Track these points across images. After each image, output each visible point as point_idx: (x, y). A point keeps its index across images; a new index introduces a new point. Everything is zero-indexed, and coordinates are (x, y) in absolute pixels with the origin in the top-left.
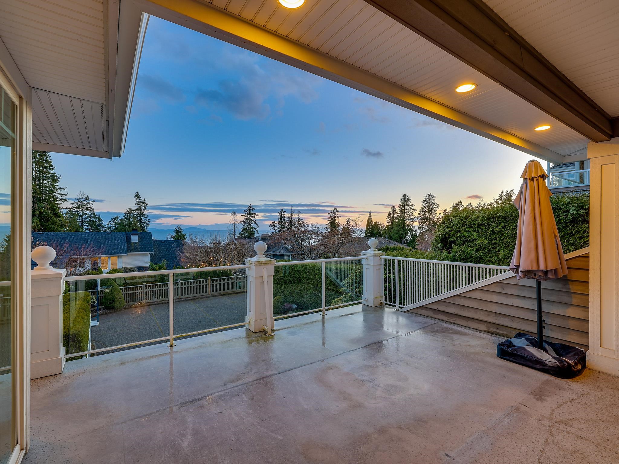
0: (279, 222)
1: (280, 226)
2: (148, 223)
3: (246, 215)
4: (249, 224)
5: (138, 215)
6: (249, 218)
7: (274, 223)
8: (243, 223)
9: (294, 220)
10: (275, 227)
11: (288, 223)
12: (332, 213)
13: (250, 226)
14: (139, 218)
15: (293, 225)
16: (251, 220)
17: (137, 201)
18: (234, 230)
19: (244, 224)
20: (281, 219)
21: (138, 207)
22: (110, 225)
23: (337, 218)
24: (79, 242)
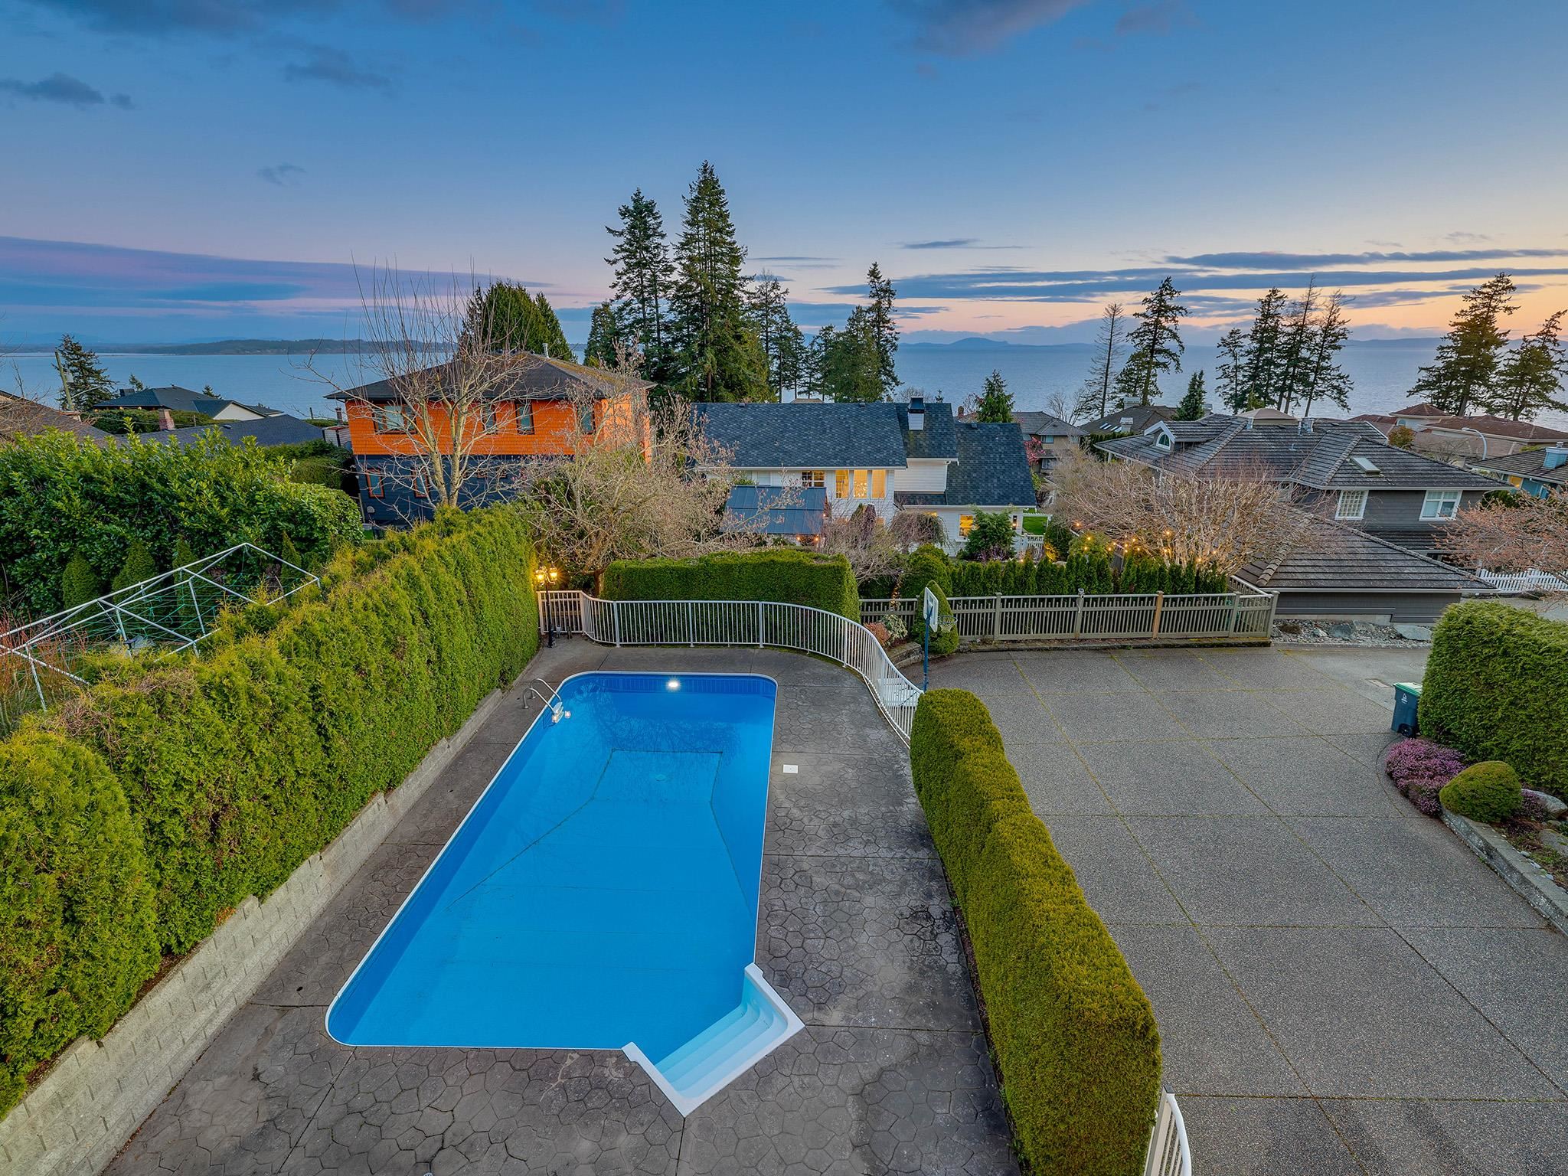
0: (1257, 331)
1: (1258, 345)
2: (894, 341)
3: (1149, 313)
4: (1155, 340)
5: (873, 321)
6: (1157, 322)
7: (1236, 336)
8: (1137, 337)
9: (1312, 323)
10: (1236, 346)
11: (1289, 335)
13: (1156, 347)
14: (876, 329)
15: (1304, 343)
16: (1164, 328)
17: (873, 287)
18: (1109, 359)
19: (1137, 341)
20: (1266, 323)
21: (875, 302)
22: (816, 347)
23: (1498, 314)
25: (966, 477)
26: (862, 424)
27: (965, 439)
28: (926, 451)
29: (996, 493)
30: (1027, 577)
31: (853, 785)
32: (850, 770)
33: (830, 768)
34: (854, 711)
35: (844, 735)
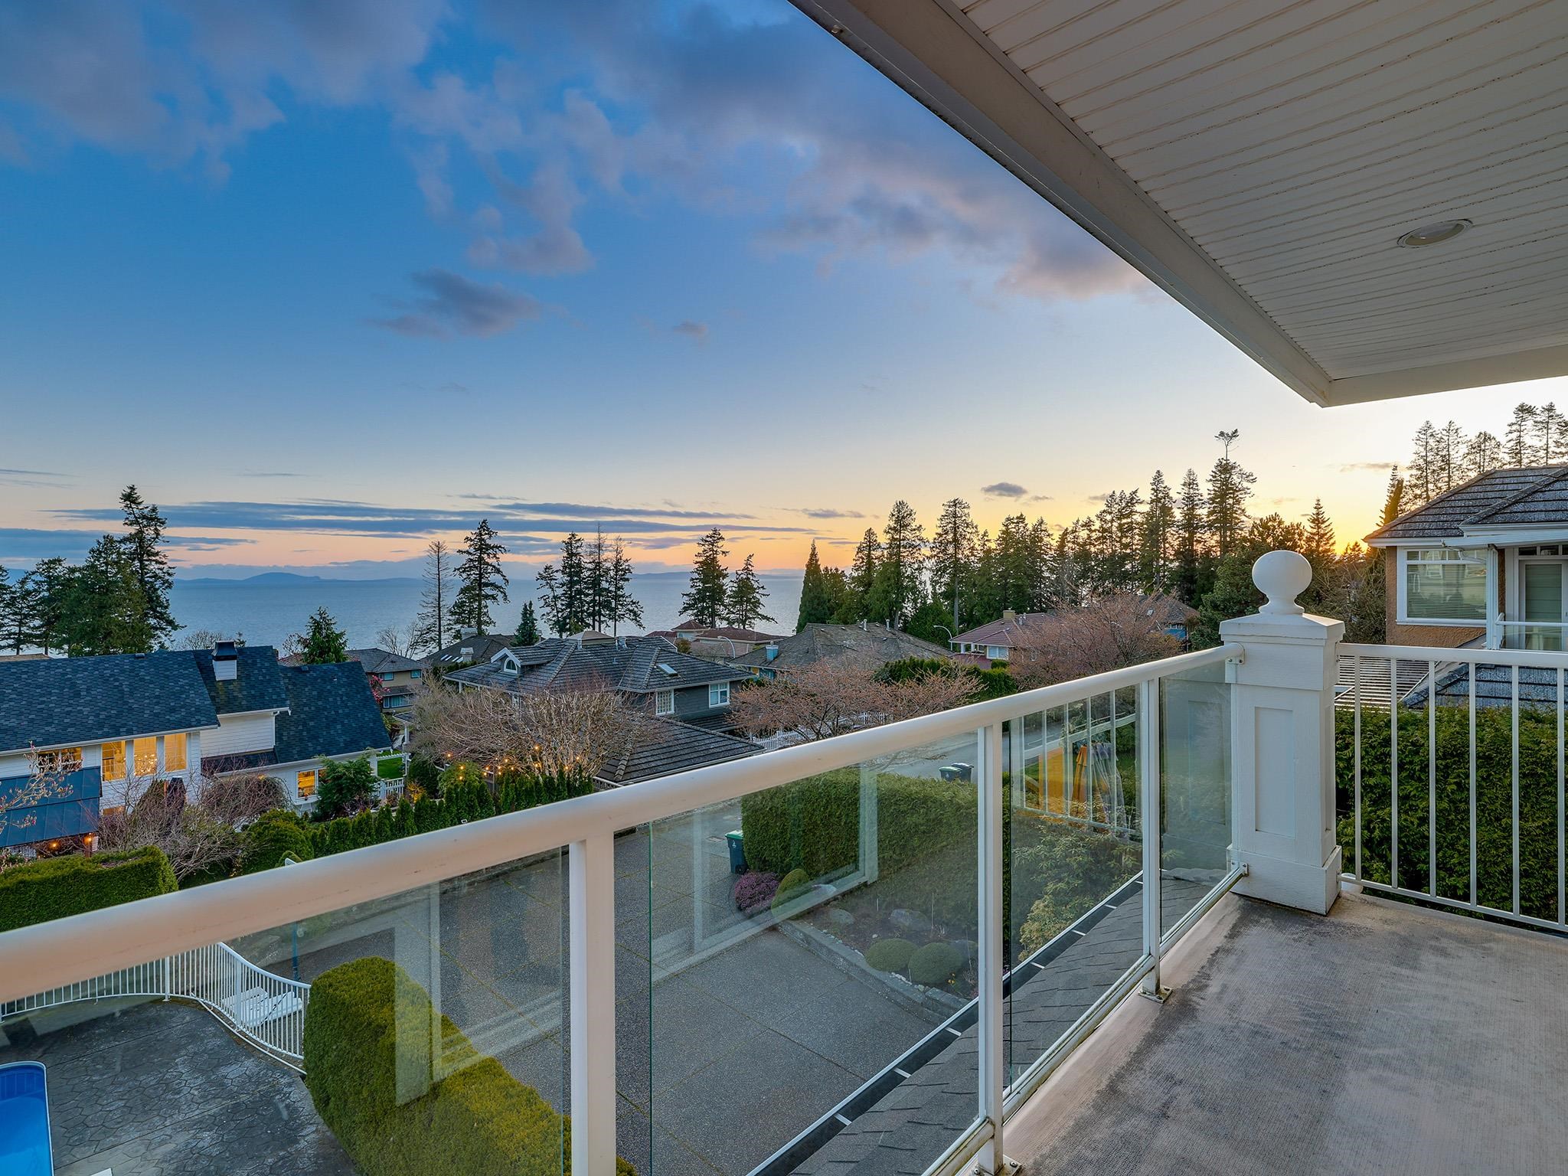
0: (566, 567)
1: (568, 579)
2: (167, 577)
3: (472, 550)
4: (481, 575)
5: (131, 554)
6: (480, 559)
7: (550, 571)
8: (463, 572)
9: (605, 561)
10: (551, 580)
11: (591, 570)
12: (706, 541)
13: (483, 581)
14: (137, 563)
15: (603, 576)
16: (488, 564)
17: (130, 514)
18: (439, 593)
19: (464, 575)
20: (571, 560)
21: (133, 532)
23: (720, 557)
24: (50, 694)
25: (301, 727)
26: (142, 680)
27: (294, 684)
28: (244, 702)
29: (341, 740)
30: (405, 820)
31: (215, 1151)
32: (206, 1134)
33: (171, 1147)
34: (195, 1053)
35: (185, 1090)
